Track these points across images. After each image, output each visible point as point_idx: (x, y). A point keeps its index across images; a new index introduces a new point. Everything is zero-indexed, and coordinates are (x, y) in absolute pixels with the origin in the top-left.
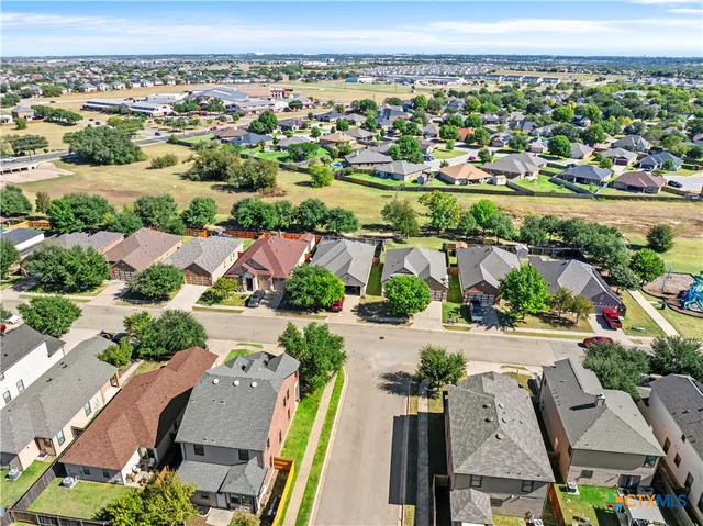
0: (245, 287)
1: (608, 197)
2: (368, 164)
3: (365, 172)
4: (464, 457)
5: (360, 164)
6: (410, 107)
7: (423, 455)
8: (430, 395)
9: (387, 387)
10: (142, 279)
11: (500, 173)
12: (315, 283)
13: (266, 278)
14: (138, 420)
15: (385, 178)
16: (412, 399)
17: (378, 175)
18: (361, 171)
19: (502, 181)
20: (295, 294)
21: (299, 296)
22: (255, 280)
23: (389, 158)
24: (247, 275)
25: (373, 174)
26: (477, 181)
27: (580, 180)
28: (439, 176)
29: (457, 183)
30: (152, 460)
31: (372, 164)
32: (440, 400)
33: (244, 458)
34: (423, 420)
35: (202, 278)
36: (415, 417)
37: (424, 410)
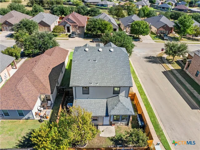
0: (66, 31)
2: (93, 3)
8: (170, 63)
12: (101, 24)
13: (75, 26)
15: (101, 6)
16: (164, 65)
17: (99, 5)
18: (92, 5)
19: (140, 7)
20: (92, 29)
21: (95, 30)
22: (71, 28)
23: (100, 1)
24: (67, 25)
25: (96, 5)
27: (163, 8)
30: (49, 102)
32: (176, 64)
33: (116, 93)
34: (175, 72)
35: (46, 28)
36: (171, 71)
37: (172, 68)
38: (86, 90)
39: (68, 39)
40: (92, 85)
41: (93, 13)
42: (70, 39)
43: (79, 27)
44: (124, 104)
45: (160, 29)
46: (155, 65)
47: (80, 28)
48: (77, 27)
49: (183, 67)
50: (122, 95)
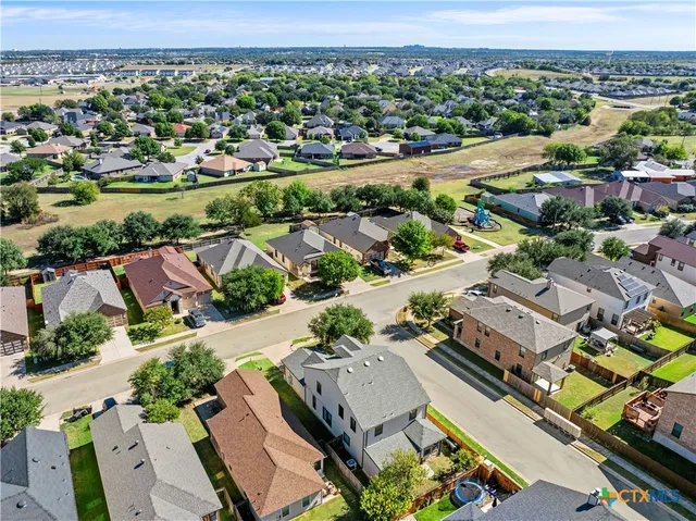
0: (171, 311)
1: (349, 166)
2: (117, 171)
3: (123, 180)
4: (533, 344)
5: (108, 173)
7: (473, 366)
8: (426, 331)
9: (395, 339)
10: (63, 339)
11: (259, 160)
12: (264, 281)
13: (190, 295)
14: (285, 444)
15: (148, 182)
16: (419, 338)
17: (140, 180)
18: (117, 180)
19: (262, 166)
21: (253, 298)
22: (181, 303)
23: (136, 162)
25: (133, 180)
26: (241, 171)
27: (317, 156)
28: (201, 171)
29: (226, 175)
31: (122, 170)
32: (437, 331)
33: (412, 416)
34: (444, 347)
35: (114, 318)
36: (437, 348)
37: (436, 341)
38: (379, 430)
39: (194, 334)
40: (387, 418)
41: (178, 230)
42: (200, 332)
43: (199, 294)
46: (405, 343)
47: (201, 297)
48: (195, 296)
49: (451, 335)
50: (419, 417)
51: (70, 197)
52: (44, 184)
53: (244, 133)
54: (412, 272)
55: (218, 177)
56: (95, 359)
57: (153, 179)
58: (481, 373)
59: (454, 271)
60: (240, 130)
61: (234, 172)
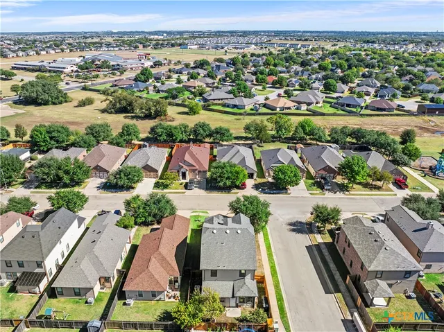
0: (181, 177)
1: (367, 115)
2: (219, 100)
3: (219, 104)
4: (371, 262)
5: (214, 100)
6: (230, 64)
7: (332, 265)
8: (320, 232)
9: (294, 230)
10: (118, 176)
11: (301, 103)
12: (231, 172)
13: (194, 171)
14: (163, 260)
15: (232, 108)
16: (311, 235)
17: (228, 106)
18: (216, 104)
19: (304, 107)
20: (219, 179)
21: (222, 180)
22: (187, 173)
23: (232, 96)
24: (183, 170)
25: (224, 105)
26: (289, 108)
27: (348, 105)
28: (265, 106)
29: (278, 109)
30: (177, 284)
31: (222, 99)
32: (327, 235)
33: (242, 275)
34: (323, 246)
35: (152, 173)
36: (318, 246)
37: (321, 241)
38: (214, 273)
39: (184, 193)
40: (220, 268)
41: (218, 136)
42: (188, 192)
43: (199, 172)
44: (249, 286)
45: (320, 172)
46: (299, 235)
47: (201, 174)
48: (197, 172)
49: (333, 240)
50: (248, 278)
51: (186, 110)
52: (180, 102)
53: (309, 86)
54: (347, 193)
55: (272, 110)
56: (132, 191)
57: (235, 106)
58: (334, 272)
59: (382, 200)
60: (306, 83)
61: (283, 109)
